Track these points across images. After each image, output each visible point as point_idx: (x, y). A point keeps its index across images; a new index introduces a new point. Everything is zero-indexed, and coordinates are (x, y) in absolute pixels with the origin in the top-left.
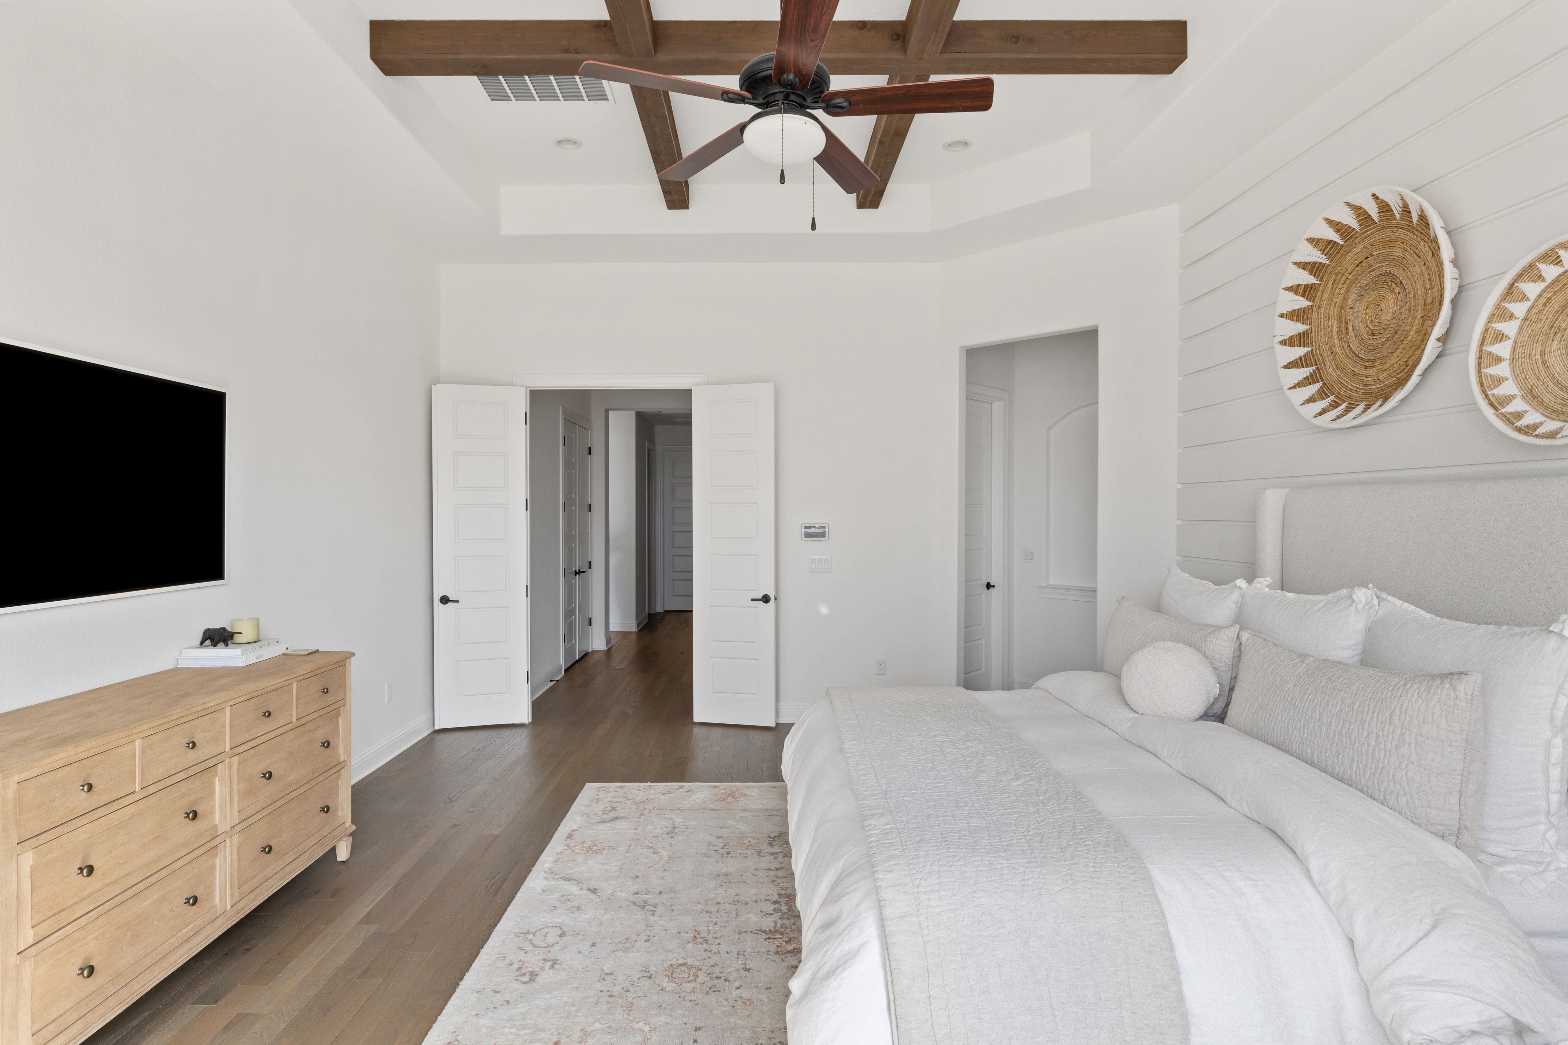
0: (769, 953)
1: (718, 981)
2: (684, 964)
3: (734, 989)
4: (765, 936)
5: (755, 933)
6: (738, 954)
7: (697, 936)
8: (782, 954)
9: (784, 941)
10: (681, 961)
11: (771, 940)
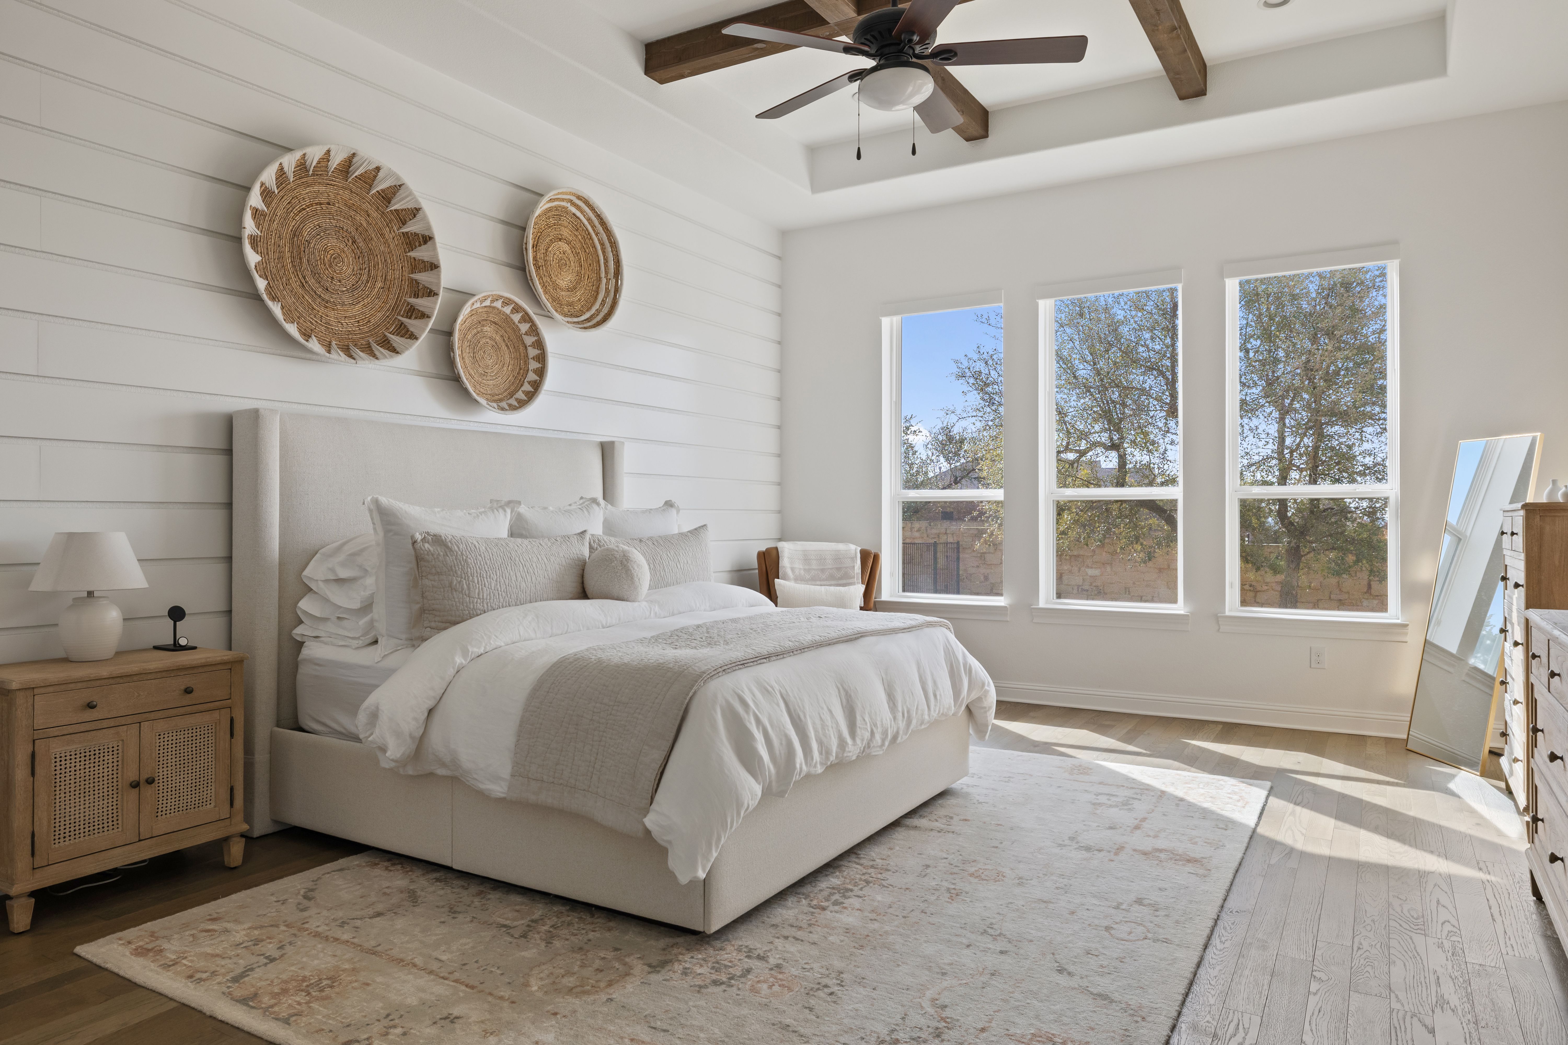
1: (959, 865)
2: (983, 880)
6: (925, 876)
7: (954, 896)
8: (883, 869)
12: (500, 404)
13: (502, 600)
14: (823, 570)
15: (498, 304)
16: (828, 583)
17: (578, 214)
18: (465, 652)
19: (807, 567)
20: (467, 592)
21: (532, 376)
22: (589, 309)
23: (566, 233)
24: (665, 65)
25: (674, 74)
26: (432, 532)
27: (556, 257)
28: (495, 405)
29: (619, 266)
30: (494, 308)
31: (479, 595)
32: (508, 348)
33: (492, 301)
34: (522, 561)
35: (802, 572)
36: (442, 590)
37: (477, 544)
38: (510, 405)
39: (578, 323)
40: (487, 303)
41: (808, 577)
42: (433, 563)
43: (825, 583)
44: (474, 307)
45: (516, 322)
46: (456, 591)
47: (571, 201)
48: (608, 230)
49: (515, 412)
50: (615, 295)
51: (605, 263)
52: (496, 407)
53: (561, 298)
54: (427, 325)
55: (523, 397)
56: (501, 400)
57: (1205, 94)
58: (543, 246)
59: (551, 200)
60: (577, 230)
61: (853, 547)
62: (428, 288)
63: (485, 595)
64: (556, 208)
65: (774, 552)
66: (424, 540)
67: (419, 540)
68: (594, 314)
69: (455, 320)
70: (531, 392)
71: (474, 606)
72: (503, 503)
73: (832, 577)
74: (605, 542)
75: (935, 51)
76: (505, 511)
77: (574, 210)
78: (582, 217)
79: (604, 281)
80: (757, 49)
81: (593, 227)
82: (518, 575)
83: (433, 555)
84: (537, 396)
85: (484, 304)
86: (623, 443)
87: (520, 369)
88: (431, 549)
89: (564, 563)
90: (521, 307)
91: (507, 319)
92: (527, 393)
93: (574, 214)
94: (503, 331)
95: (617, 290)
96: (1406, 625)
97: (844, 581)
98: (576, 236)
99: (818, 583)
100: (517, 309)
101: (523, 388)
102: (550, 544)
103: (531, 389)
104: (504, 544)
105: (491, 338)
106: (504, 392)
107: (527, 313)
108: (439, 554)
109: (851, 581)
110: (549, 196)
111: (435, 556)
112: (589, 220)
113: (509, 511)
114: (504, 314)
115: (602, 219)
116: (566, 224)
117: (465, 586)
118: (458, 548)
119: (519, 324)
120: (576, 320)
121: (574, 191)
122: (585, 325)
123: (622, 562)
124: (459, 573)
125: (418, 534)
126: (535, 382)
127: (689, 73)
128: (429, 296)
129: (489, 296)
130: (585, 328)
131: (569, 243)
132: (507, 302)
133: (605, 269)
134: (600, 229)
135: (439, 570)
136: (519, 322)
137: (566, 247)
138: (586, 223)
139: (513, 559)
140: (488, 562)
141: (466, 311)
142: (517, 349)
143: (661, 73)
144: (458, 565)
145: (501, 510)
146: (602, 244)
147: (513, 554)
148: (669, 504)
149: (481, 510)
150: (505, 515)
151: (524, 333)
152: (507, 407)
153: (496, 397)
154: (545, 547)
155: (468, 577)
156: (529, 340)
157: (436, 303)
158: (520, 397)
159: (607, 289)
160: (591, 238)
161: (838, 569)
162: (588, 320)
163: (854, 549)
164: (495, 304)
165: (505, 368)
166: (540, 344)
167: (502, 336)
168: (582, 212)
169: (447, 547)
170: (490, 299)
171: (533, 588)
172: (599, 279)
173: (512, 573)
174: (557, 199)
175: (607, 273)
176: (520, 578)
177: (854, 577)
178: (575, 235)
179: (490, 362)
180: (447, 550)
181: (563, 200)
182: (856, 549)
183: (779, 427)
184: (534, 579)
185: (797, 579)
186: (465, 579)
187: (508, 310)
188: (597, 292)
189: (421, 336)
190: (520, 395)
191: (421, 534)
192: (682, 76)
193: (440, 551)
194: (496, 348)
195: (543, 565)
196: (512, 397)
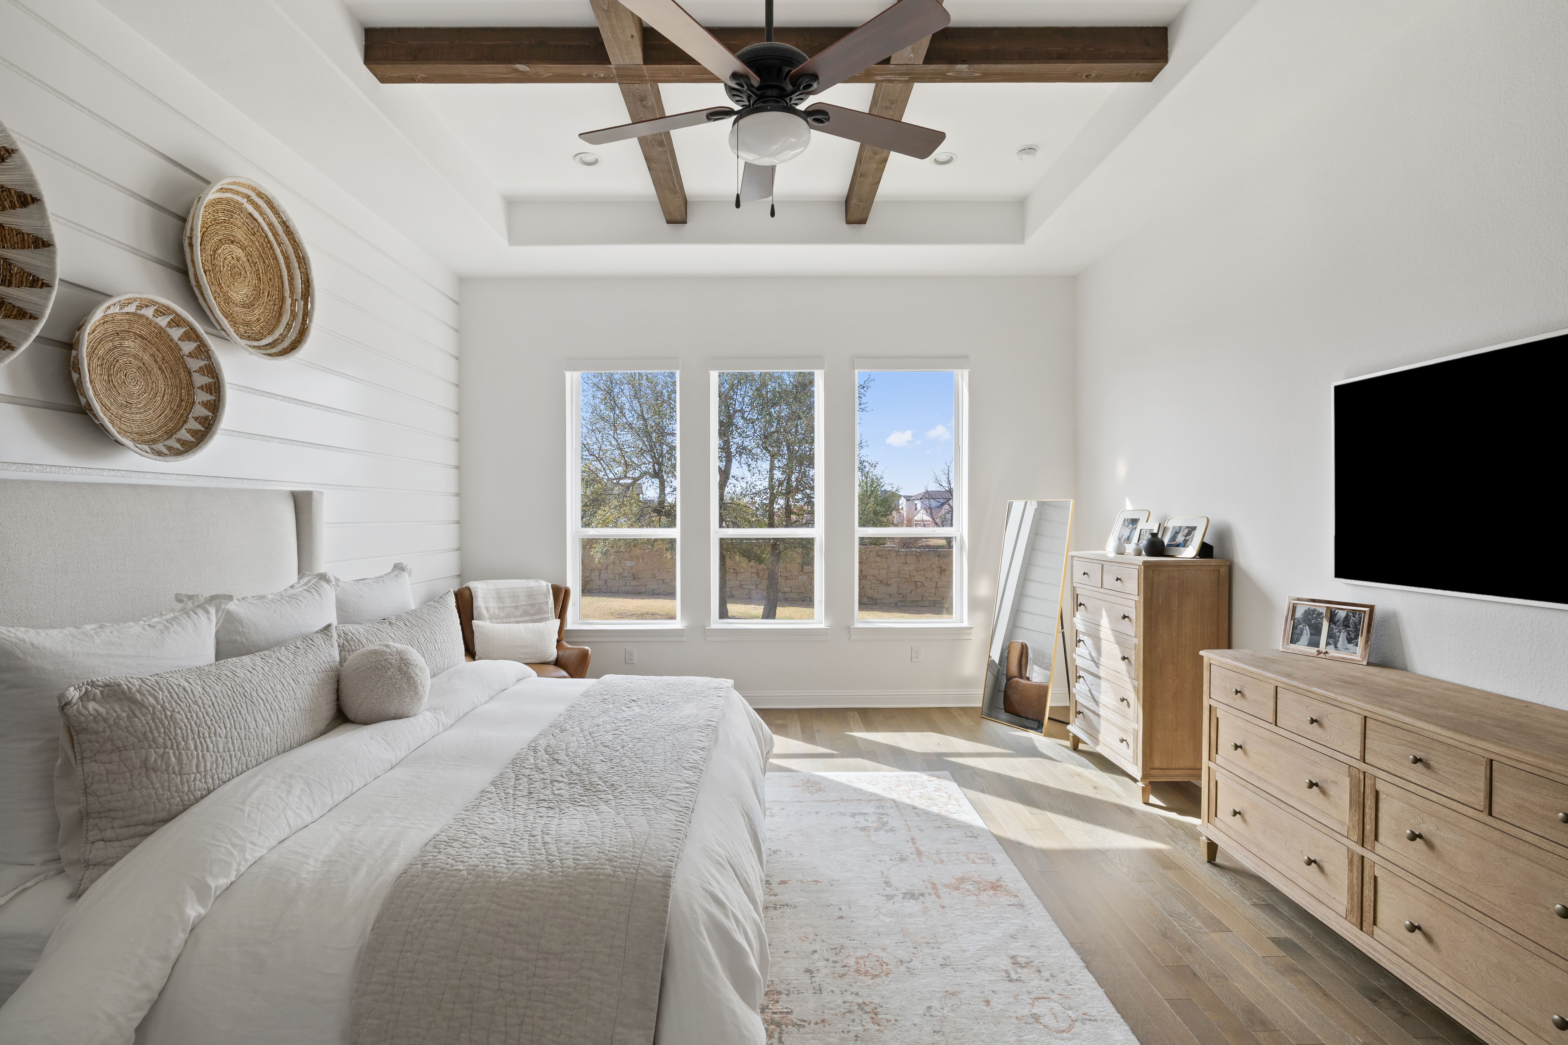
0: (787, 992)
1: (835, 958)
2: (875, 976)
3: (818, 951)
4: (792, 1017)
5: (805, 1021)
6: (820, 990)
7: (874, 1016)
8: (773, 991)
9: (770, 1009)
10: (878, 980)
11: (785, 1010)
12: (154, 447)
13: (235, 763)
14: (516, 607)
15: (149, 312)
16: (522, 619)
17: (256, 215)
18: (202, 892)
19: (501, 605)
20: (177, 769)
21: (200, 411)
22: (271, 332)
23: (239, 235)
24: (394, 59)
25: (402, 74)
26: (100, 679)
27: (227, 262)
28: (146, 448)
29: (309, 286)
30: (142, 316)
31: (197, 767)
32: (163, 372)
33: (140, 307)
34: (261, 694)
35: (497, 611)
36: (128, 775)
37: (186, 684)
38: (170, 448)
39: (259, 347)
40: (132, 309)
41: (502, 615)
42: (108, 733)
43: (519, 619)
44: (109, 312)
45: (176, 338)
46: (155, 771)
47: (248, 197)
48: (295, 241)
49: (180, 458)
50: (304, 320)
51: (289, 281)
52: (149, 450)
53: (235, 315)
54: (32, 330)
55: (188, 437)
56: (154, 441)
57: (865, 223)
58: (210, 245)
59: (221, 190)
60: (254, 234)
61: (544, 583)
62: (29, 274)
63: (208, 764)
64: (228, 202)
65: (467, 592)
66: (85, 697)
67: (74, 700)
68: (278, 339)
69: (80, 327)
70: (200, 431)
71: (189, 787)
72: (202, 600)
73: (526, 613)
74: (353, 634)
75: (810, 109)
76: (207, 612)
77: (251, 209)
78: (260, 220)
79: (289, 301)
80: (517, 71)
81: (275, 234)
82: (259, 717)
83: (105, 720)
84: (211, 437)
85: (126, 310)
86: (322, 493)
87: (182, 400)
88: (102, 710)
89: (316, 680)
90: (184, 320)
91: (161, 333)
92: (194, 433)
93: (250, 214)
94: (154, 349)
95: (306, 314)
96: (971, 628)
97: (539, 617)
98: (253, 242)
99: (513, 620)
100: (178, 321)
101: (187, 426)
102: (292, 657)
103: (199, 427)
104: (229, 674)
105: (135, 357)
106: (158, 430)
107: (192, 329)
108: (118, 717)
109: (545, 616)
110: (220, 183)
111: (111, 722)
112: (270, 225)
113: (212, 610)
114: (156, 325)
115: (287, 227)
116: (240, 224)
117: (173, 759)
118: (156, 699)
119: (179, 342)
120: (255, 343)
121: (254, 185)
122: (269, 352)
123: (400, 669)
124: (161, 741)
125: (72, 689)
126: (206, 418)
127: (423, 78)
128: (32, 286)
129: (135, 300)
130: (269, 355)
131: (243, 248)
132: (162, 311)
133: (290, 288)
134: (285, 239)
135: (120, 744)
136: (179, 339)
137: (239, 252)
138: (266, 228)
139: (249, 696)
140: (210, 710)
141: (98, 315)
142: (175, 374)
143: (388, 69)
144: (157, 728)
145: (200, 612)
146: (287, 258)
147: (247, 687)
148: (399, 568)
149: (167, 617)
150: (209, 618)
151: (187, 353)
152: (166, 451)
153: (147, 437)
154: (288, 662)
155: (178, 744)
156: (195, 364)
157: (47, 299)
158: (184, 438)
159: (293, 311)
160: (272, 247)
161: (532, 605)
162: (272, 345)
163: (545, 586)
164: (143, 312)
165: (159, 399)
166: (212, 371)
167: (152, 355)
168: (262, 213)
169: (134, 701)
170: (136, 304)
171: (280, 731)
172: (283, 299)
173: (249, 719)
174: (231, 191)
175: (292, 292)
176: (261, 722)
177: (548, 612)
178: (251, 240)
179: (135, 389)
180: (134, 707)
181: (238, 193)
182: (547, 586)
183: (457, 468)
184: (280, 716)
185: (491, 618)
186: (172, 748)
187: (163, 321)
188: (280, 315)
189: (20, 345)
190: (183, 434)
191: (79, 688)
192: (412, 80)
193: (121, 711)
194: (143, 369)
195: (291, 693)
196: (170, 437)
